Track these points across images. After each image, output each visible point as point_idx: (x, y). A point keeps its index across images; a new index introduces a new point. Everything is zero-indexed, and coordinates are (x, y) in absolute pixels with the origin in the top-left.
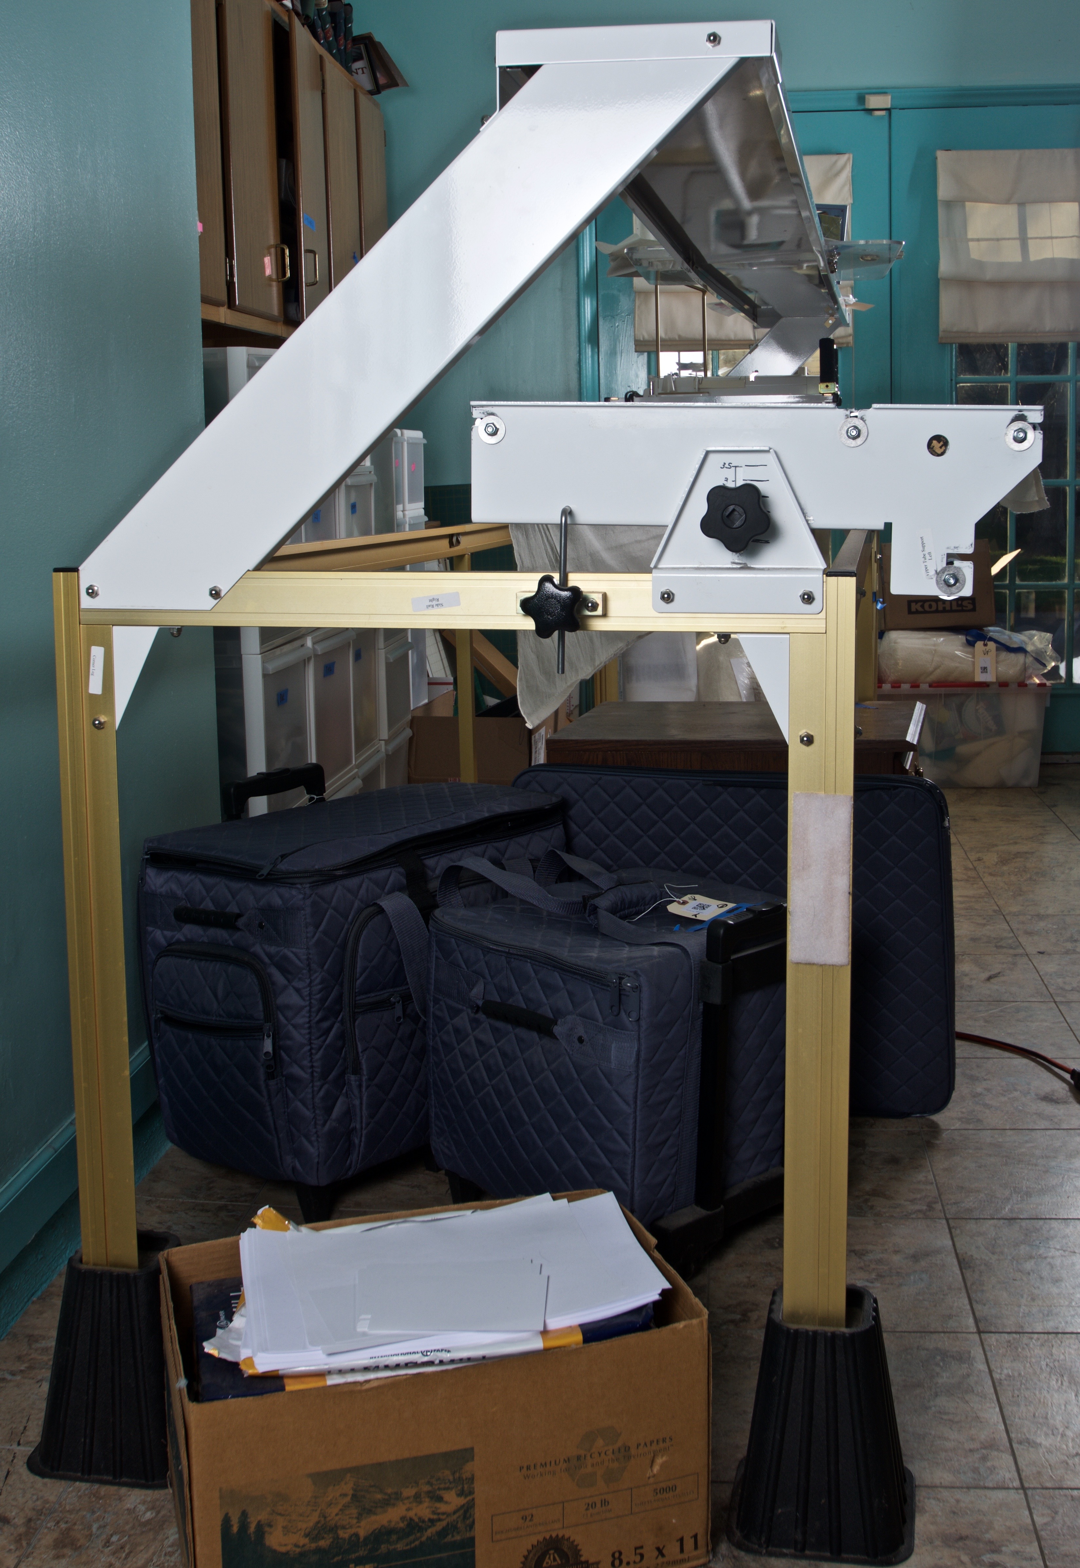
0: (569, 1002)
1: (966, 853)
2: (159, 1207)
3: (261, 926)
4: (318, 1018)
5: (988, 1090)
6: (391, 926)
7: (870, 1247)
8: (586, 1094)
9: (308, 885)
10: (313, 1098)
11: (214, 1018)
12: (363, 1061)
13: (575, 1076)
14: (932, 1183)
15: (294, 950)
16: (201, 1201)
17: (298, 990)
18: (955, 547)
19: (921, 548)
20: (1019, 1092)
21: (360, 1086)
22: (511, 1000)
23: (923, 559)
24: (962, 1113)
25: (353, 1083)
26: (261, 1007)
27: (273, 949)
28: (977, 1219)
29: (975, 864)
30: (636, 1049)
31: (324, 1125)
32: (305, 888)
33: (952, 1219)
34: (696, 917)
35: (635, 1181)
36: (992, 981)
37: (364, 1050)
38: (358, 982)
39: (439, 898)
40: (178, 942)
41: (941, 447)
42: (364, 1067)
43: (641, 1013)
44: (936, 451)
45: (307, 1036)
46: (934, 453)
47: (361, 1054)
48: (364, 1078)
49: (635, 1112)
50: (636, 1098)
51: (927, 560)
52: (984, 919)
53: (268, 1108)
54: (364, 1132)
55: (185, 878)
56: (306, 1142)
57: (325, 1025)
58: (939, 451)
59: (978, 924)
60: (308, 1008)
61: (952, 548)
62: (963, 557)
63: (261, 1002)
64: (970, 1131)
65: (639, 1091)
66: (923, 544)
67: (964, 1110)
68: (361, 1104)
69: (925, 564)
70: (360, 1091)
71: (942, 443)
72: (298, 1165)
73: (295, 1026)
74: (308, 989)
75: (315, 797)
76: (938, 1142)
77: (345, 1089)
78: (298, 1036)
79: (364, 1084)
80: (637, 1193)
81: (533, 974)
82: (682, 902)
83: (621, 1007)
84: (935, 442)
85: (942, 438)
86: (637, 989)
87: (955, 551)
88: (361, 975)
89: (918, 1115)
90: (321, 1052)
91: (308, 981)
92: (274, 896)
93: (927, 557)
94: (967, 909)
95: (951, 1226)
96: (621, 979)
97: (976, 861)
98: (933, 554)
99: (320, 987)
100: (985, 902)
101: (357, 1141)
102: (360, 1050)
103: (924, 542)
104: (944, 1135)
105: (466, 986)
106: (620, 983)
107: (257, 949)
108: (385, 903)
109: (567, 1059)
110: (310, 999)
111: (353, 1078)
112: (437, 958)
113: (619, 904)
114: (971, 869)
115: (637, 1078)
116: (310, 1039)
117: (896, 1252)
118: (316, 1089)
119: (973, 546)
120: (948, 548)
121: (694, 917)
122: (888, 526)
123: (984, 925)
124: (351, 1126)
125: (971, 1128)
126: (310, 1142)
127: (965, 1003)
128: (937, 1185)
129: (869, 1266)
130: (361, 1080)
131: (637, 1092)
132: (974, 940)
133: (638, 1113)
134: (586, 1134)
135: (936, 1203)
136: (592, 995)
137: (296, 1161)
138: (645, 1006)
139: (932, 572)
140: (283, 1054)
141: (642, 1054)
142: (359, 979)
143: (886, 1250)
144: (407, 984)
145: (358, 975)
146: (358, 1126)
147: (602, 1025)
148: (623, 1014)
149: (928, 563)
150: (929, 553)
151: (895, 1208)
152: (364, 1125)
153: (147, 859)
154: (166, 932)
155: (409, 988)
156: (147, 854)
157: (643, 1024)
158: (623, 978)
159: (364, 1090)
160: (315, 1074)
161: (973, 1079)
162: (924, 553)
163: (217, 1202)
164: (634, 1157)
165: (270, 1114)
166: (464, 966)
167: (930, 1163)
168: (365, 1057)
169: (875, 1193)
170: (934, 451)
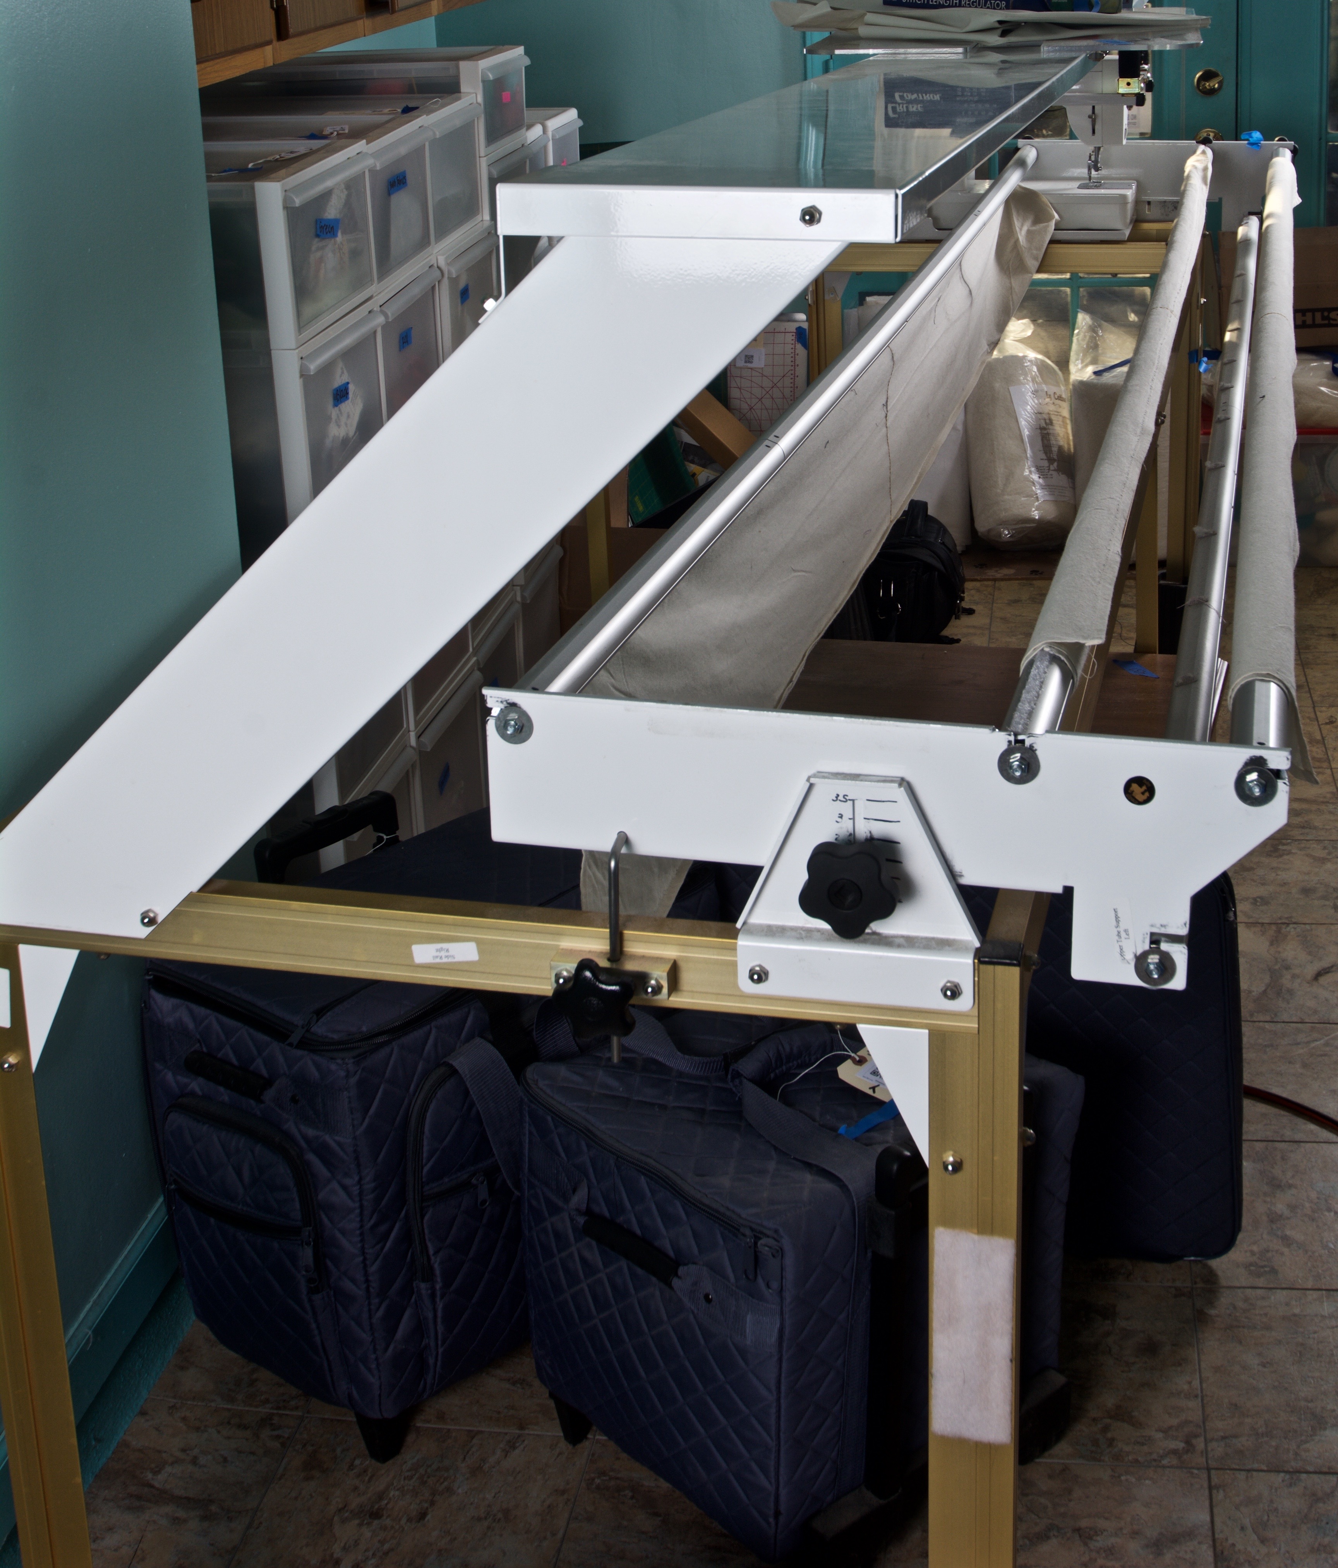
0: (693, 1243)
1: (1314, 707)
2: (184, 1419)
3: (294, 1100)
4: (372, 1222)
5: (1293, 1208)
6: (469, 1092)
7: (1101, 1523)
8: (715, 1367)
9: (352, 1061)
10: (370, 1317)
11: (240, 1207)
12: (436, 1266)
13: (702, 1341)
14: (1196, 1396)
15: (337, 1138)
16: (240, 1408)
17: (345, 1188)
18: (1162, 926)
19: (1114, 923)
20: (1332, 1214)
21: (433, 1296)
22: (621, 1218)
23: (1117, 938)
24: (1253, 1253)
25: (424, 1292)
26: (297, 1205)
27: (311, 1132)
28: (1248, 1471)
29: (1326, 729)
30: (778, 1325)
31: (386, 1349)
32: (347, 1064)
33: (1217, 1469)
34: (874, 1092)
35: (781, 1478)
36: (1323, 980)
37: (436, 1253)
38: (426, 1169)
39: (537, 1038)
40: (193, 1094)
41: (1143, 793)
42: (438, 1272)
43: (784, 1284)
44: (1137, 797)
45: (359, 1245)
46: (1133, 800)
47: (433, 1258)
48: (438, 1286)
49: (778, 1399)
50: (779, 1382)
51: (1123, 939)
52: (1325, 848)
53: (314, 1326)
54: (441, 1350)
55: (200, 1011)
56: (362, 1367)
57: (383, 1228)
58: (1141, 798)
59: (1314, 858)
60: (358, 1211)
61: (1158, 925)
62: (1174, 939)
63: (297, 1199)
64: (1259, 1292)
65: (783, 1375)
66: (1117, 917)
67: (1255, 1248)
68: (435, 1316)
69: (1120, 943)
70: (434, 1302)
71: (1144, 788)
72: (355, 1392)
73: (343, 1232)
74: (358, 1187)
75: (385, 837)
76: (1213, 1312)
77: (414, 1297)
78: (349, 1245)
79: (438, 1293)
80: (783, 1492)
81: (649, 1194)
82: (858, 1059)
83: (758, 1272)
84: (1135, 786)
85: (1145, 781)
86: (780, 1252)
87: (1163, 931)
88: (429, 1160)
89: (1192, 1258)
90: (378, 1262)
91: (357, 1178)
92: (308, 1063)
93: (1123, 934)
94: (1303, 827)
95: (1213, 1484)
96: (757, 1238)
97: (1326, 724)
98: (1130, 932)
99: (373, 1185)
100: (1331, 812)
101: (431, 1361)
102: (431, 1252)
103: (1119, 915)
104: (1224, 1300)
105: (566, 1180)
106: (756, 1243)
107: (290, 1126)
108: (460, 1062)
109: (691, 1317)
110: (361, 1200)
111: (423, 1286)
112: (530, 1133)
113: (773, 1062)
114: (1318, 742)
115: (780, 1360)
116: (363, 1248)
117: (1135, 1534)
118: (373, 1307)
119: (1188, 925)
120: (1152, 926)
121: (870, 1092)
122: (1069, 891)
123: (1323, 861)
124: (423, 1343)
125: (1261, 1285)
126: (370, 1370)
127: (1279, 1026)
128: (1202, 1400)
129: (1096, 1560)
130: (433, 1288)
131: (780, 1375)
132: (1306, 891)
133: (782, 1401)
134: (717, 1412)
135: (1196, 1436)
136: (721, 1242)
137: (353, 1388)
138: (789, 1274)
139: (1130, 957)
140: (329, 1263)
141: (787, 1331)
142: (426, 1164)
143: (1121, 1529)
144: (494, 1155)
145: (424, 1161)
146: (432, 1344)
147: (734, 1288)
148: (760, 1280)
149: (1125, 943)
150: (1126, 931)
151: (1143, 1444)
152: (440, 1343)
153: (149, 980)
154: (179, 1078)
155: (496, 1160)
156: (147, 974)
157: (788, 1296)
158: (760, 1239)
159: (438, 1299)
160: (371, 1290)
161: (1276, 1185)
162: (1118, 929)
163: (260, 1409)
164: (779, 1450)
165: (316, 1332)
166: (563, 1155)
167: (1198, 1354)
168: (438, 1260)
169: (1121, 1414)
170: (1134, 797)
